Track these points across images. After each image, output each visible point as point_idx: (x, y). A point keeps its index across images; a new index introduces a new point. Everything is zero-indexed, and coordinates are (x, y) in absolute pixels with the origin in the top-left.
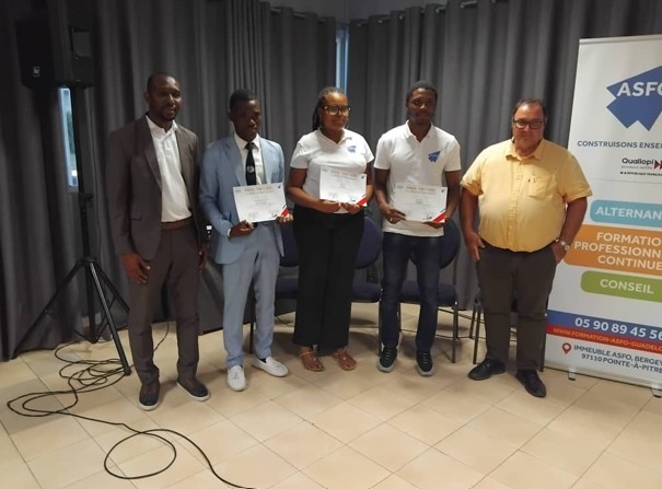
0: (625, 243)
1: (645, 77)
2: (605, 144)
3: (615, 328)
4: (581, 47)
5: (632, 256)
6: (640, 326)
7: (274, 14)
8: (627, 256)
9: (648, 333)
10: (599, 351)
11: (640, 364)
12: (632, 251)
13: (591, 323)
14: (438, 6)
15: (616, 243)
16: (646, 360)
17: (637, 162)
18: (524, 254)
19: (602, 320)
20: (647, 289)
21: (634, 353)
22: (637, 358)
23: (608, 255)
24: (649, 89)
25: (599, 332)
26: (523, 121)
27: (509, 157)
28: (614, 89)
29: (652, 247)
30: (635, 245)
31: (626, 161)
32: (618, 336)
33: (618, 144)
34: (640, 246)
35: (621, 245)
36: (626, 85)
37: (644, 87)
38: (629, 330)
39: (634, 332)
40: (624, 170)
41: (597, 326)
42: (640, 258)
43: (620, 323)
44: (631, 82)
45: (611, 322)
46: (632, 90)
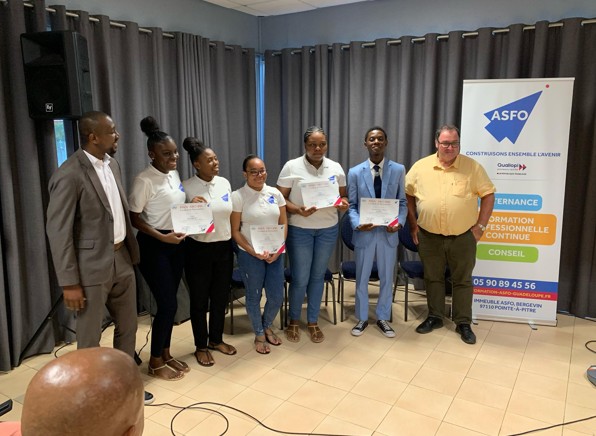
0: (504, 223)
1: (509, 107)
2: (486, 153)
3: (501, 284)
4: (464, 85)
5: (509, 232)
6: (517, 281)
7: (211, 46)
8: (505, 232)
9: (523, 285)
10: (492, 302)
11: (520, 307)
12: (508, 228)
13: (485, 282)
14: (342, 45)
15: (498, 223)
16: (524, 304)
17: (508, 165)
18: (453, 237)
19: (492, 279)
20: (521, 254)
21: (516, 300)
22: (518, 304)
23: (492, 232)
24: (512, 116)
25: (491, 287)
26: (446, 143)
27: (436, 168)
28: (489, 115)
29: (521, 224)
30: (510, 224)
31: (500, 165)
32: (503, 289)
33: (494, 154)
34: (514, 224)
35: (501, 224)
36: (496, 112)
37: (509, 114)
38: (511, 284)
39: (514, 285)
40: (499, 172)
41: (489, 283)
42: (514, 232)
43: (504, 280)
44: (500, 110)
45: (498, 280)
46: (501, 116)
